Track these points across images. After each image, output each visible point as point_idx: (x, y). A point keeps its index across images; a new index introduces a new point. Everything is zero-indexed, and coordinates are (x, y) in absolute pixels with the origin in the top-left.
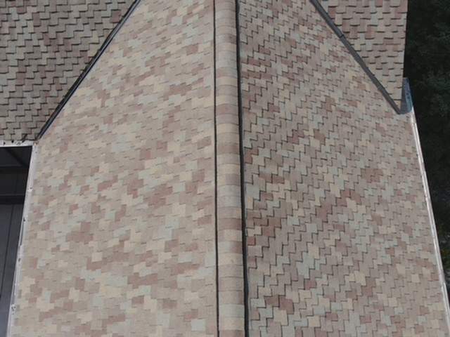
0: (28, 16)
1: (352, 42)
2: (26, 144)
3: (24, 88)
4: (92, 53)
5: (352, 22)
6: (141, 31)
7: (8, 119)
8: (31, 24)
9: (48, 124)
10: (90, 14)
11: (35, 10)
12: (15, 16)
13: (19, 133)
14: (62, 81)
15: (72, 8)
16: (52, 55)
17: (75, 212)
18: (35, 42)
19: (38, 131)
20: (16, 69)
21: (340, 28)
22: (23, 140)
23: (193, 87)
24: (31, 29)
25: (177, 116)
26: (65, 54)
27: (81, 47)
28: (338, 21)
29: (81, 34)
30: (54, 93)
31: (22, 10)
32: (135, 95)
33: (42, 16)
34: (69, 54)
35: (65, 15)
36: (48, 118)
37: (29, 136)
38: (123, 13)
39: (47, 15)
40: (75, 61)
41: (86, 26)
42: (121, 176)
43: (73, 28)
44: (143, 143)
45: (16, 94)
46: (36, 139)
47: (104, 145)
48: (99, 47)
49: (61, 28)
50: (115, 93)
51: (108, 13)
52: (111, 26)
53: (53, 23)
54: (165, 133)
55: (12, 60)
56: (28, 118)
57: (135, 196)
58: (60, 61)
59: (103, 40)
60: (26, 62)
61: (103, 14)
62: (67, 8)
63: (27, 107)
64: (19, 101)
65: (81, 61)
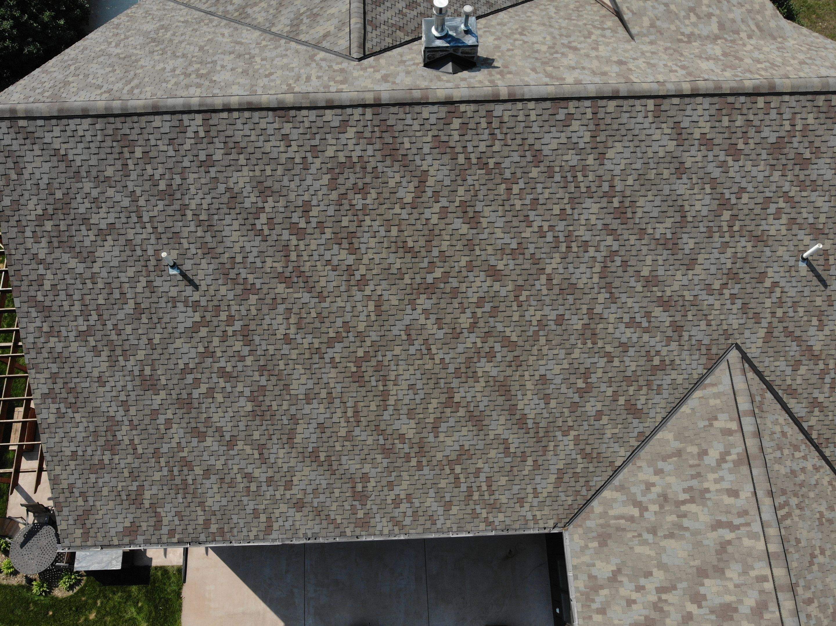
0: (571, 437)
1: (824, 450)
2: (556, 531)
3: (560, 489)
4: (618, 463)
5: (825, 436)
6: (670, 456)
7: (543, 513)
8: (572, 443)
9: (576, 515)
10: (620, 435)
11: (576, 433)
12: (560, 438)
13: (551, 523)
14: (591, 484)
15: (606, 431)
16: (586, 465)
17: (634, 607)
18: (574, 456)
19: (568, 520)
20: (556, 476)
21: (816, 441)
22: (554, 528)
23: (742, 528)
24: (572, 447)
25: (730, 549)
26: (596, 465)
27: (610, 459)
28: (814, 436)
29: (611, 450)
30: (584, 492)
31: (566, 433)
32: (678, 516)
33: (581, 437)
34: (600, 464)
35: (601, 436)
36: (576, 511)
37: (559, 525)
38: (647, 435)
39: (585, 437)
40: (604, 469)
41: (616, 444)
42: (679, 586)
43: (605, 445)
44: (697, 563)
45: (553, 494)
46: (565, 526)
47: (653, 553)
48: (625, 459)
49: (596, 446)
50: (653, 508)
51: (635, 434)
52: (636, 444)
53: (590, 442)
54: (719, 560)
55: (553, 469)
56: (561, 511)
57: (700, 607)
58: (591, 469)
59: (629, 454)
60: (564, 471)
61: (631, 435)
62: (601, 432)
63: (561, 503)
64: (555, 499)
65: (609, 469)
